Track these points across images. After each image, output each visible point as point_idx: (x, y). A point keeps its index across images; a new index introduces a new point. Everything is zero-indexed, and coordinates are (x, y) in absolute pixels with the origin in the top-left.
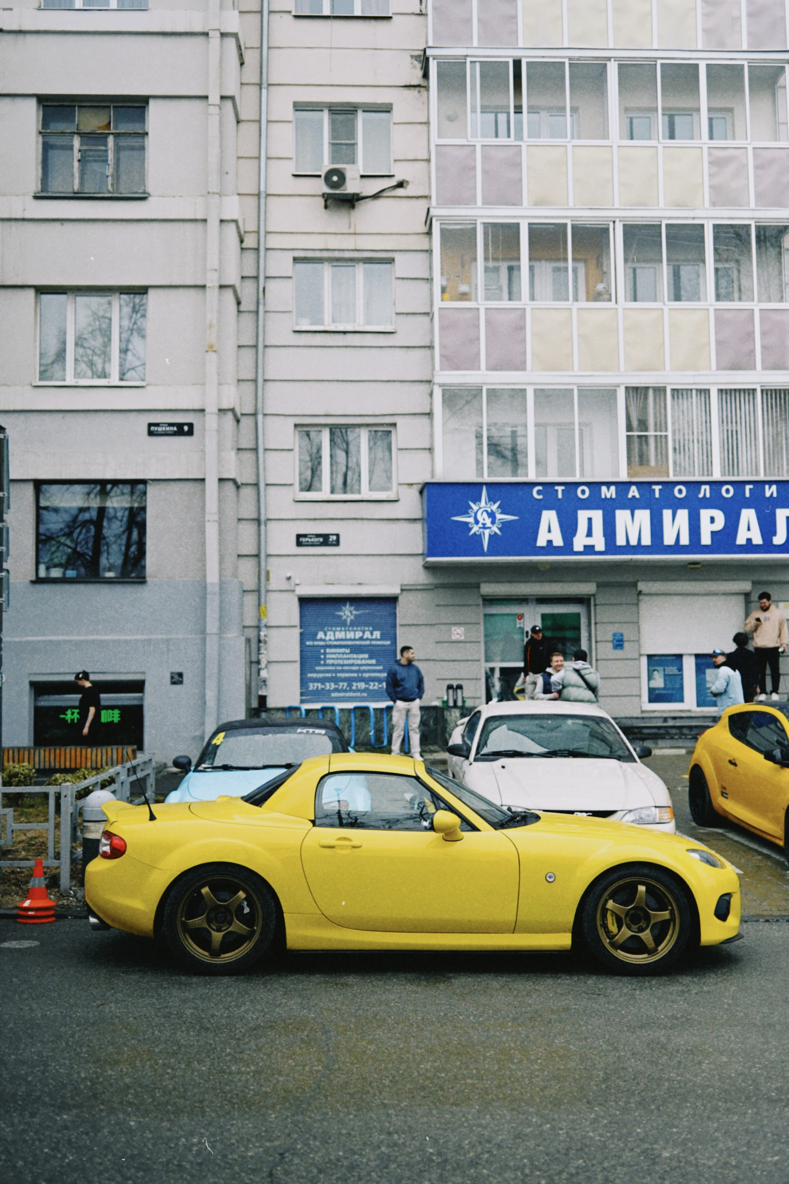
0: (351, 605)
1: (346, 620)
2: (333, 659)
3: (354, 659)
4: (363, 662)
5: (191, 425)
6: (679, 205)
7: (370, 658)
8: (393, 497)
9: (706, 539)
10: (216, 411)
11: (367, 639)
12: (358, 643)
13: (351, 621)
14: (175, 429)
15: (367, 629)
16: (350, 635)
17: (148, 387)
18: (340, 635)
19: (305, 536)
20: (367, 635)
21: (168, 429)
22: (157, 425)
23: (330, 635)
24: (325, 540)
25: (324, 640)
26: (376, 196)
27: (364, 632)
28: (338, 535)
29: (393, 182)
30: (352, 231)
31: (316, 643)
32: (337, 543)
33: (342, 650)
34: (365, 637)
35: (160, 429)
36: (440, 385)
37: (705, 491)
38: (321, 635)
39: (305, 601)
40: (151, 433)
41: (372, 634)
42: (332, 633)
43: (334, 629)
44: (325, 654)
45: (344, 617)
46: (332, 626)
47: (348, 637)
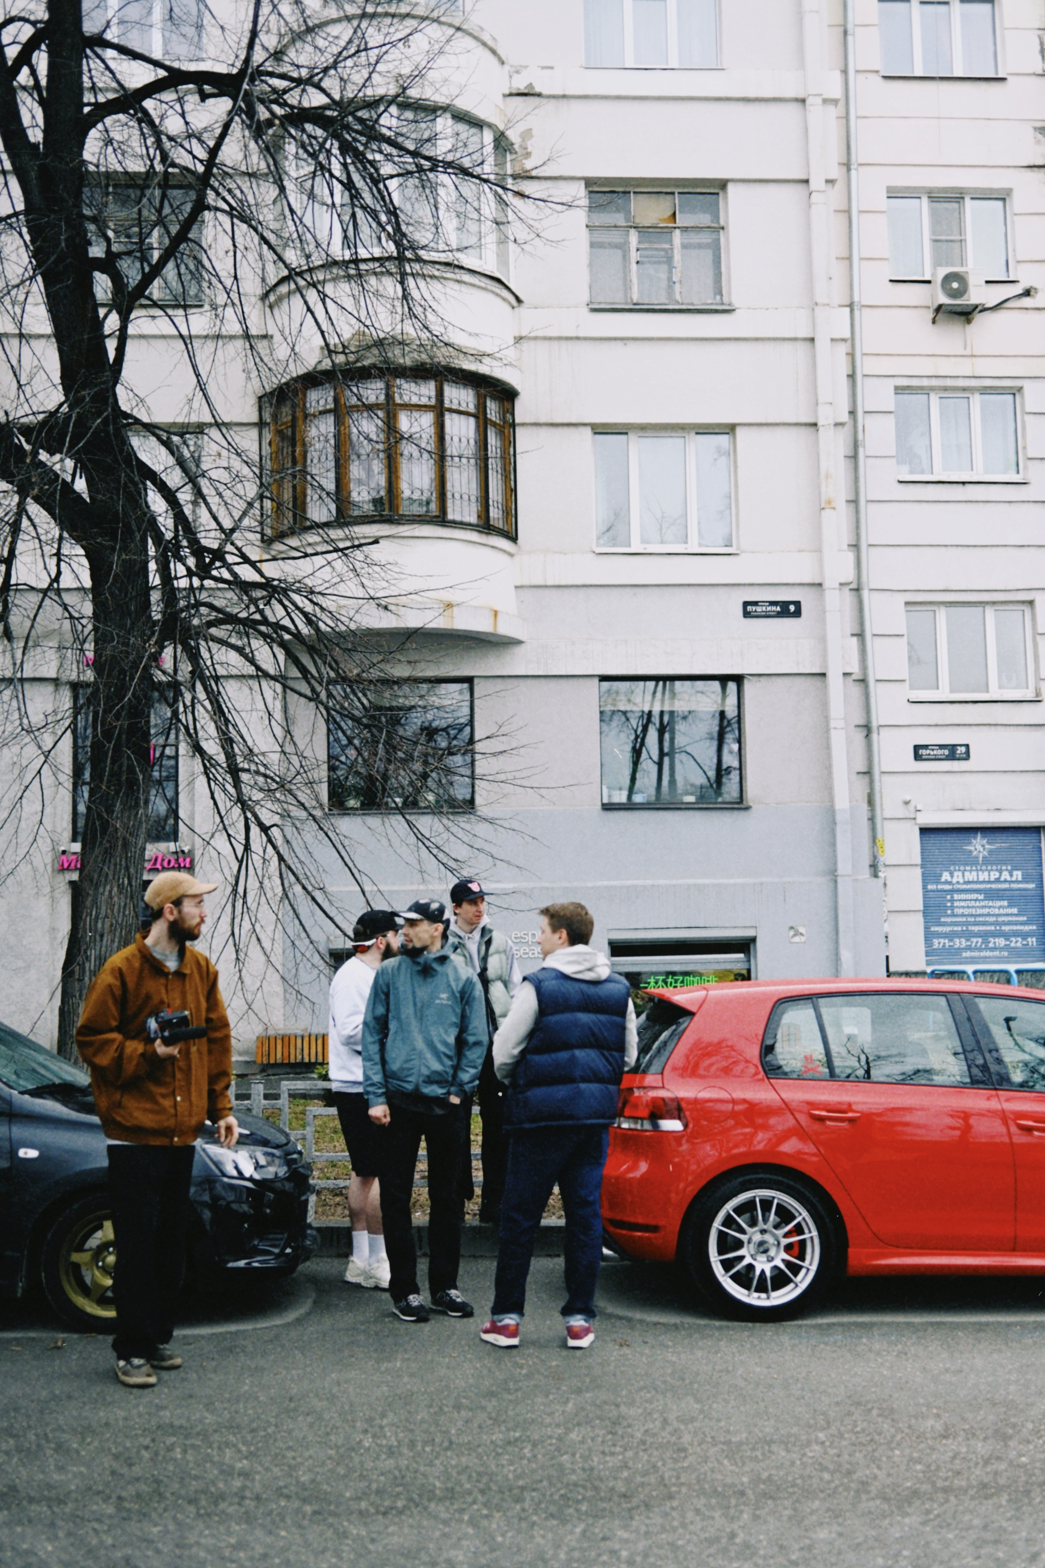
0: (983, 837)
1: (977, 857)
2: (963, 907)
3: (990, 907)
4: (1002, 911)
5: (798, 604)
7: (1010, 906)
8: (1030, 696)
10: (837, 586)
11: (1005, 881)
12: (994, 886)
13: (984, 857)
14: (779, 609)
15: (1004, 868)
16: (984, 876)
17: (743, 555)
18: (971, 876)
19: (926, 747)
20: (1005, 876)
21: (769, 608)
22: (755, 603)
23: (958, 877)
24: (953, 752)
25: (950, 883)
26: (998, 308)
27: (1001, 872)
28: (967, 746)
29: (1017, 290)
30: (968, 352)
31: (940, 887)
32: (968, 756)
33: (974, 896)
34: (1002, 879)
35: (759, 609)
38: (946, 876)
39: (925, 831)
40: (747, 614)
41: (1011, 876)
42: (960, 874)
43: (962, 868)
44: (952, 900)
45: (975, 853)
46: (959, 865)
47: (981, 879)
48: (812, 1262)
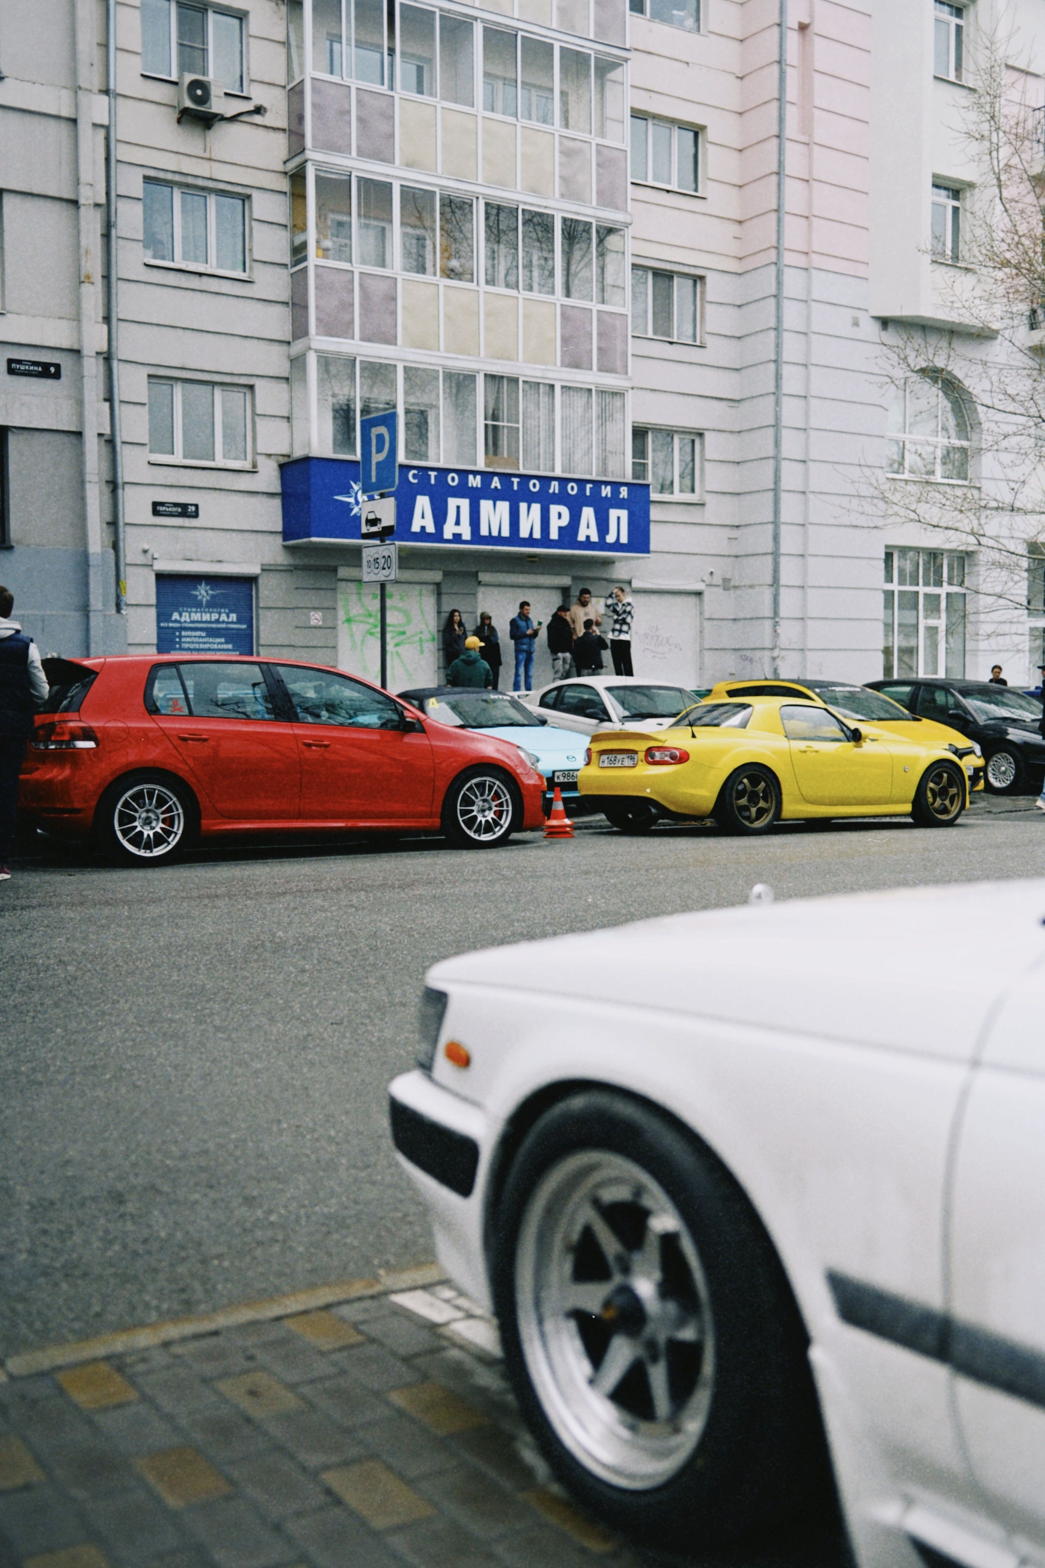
0: (207, 584)
1: (201, 601)
2: (189, 643)
3: (210, 643)
4: (220, 647)
5: (58, 366)
6: (534, 191)
7: (227, 643)
8: (249, 467)
9: (554, 535)
10: (94, 354)
11: (223, 622)
12: (214, 626)
13: (207, 601)
14: (40, 369)
15: (223, 610)
16: (206, 617)
17: (9, 315)
18: (196, 617)
19: (162, 504)
20: (223, 617)
21: (32, 368)
22: (19, 362)
23: (185, 617)
24: (186, 511)
25: (179, 622)
26: (234, 119)
27: (220, 613)
28: (196, 506)
29: (249, 106)
30: (207, 155)
31: (171, 625)
32: (196, 515)
33: (198, 633)
34: (221, 620)
35: (22, 368)
36: (316, 351)
37: (555, 487)
38: (176, 616)
39: (161, 577)
40: (11, 371)
41: (228, 617)
42: (187, 614)
43: (189, 610)
44: (180, 637)
45: (200, 597)
46: (188, 607)
47: (204, 619)
48: (179, 828)
